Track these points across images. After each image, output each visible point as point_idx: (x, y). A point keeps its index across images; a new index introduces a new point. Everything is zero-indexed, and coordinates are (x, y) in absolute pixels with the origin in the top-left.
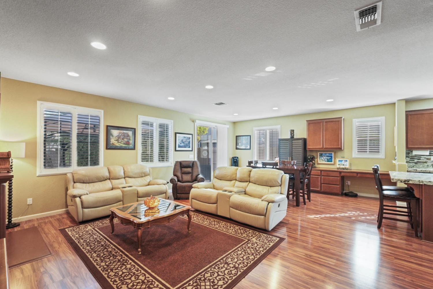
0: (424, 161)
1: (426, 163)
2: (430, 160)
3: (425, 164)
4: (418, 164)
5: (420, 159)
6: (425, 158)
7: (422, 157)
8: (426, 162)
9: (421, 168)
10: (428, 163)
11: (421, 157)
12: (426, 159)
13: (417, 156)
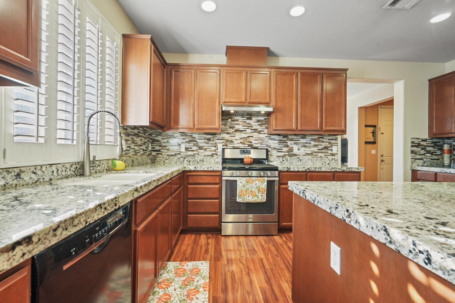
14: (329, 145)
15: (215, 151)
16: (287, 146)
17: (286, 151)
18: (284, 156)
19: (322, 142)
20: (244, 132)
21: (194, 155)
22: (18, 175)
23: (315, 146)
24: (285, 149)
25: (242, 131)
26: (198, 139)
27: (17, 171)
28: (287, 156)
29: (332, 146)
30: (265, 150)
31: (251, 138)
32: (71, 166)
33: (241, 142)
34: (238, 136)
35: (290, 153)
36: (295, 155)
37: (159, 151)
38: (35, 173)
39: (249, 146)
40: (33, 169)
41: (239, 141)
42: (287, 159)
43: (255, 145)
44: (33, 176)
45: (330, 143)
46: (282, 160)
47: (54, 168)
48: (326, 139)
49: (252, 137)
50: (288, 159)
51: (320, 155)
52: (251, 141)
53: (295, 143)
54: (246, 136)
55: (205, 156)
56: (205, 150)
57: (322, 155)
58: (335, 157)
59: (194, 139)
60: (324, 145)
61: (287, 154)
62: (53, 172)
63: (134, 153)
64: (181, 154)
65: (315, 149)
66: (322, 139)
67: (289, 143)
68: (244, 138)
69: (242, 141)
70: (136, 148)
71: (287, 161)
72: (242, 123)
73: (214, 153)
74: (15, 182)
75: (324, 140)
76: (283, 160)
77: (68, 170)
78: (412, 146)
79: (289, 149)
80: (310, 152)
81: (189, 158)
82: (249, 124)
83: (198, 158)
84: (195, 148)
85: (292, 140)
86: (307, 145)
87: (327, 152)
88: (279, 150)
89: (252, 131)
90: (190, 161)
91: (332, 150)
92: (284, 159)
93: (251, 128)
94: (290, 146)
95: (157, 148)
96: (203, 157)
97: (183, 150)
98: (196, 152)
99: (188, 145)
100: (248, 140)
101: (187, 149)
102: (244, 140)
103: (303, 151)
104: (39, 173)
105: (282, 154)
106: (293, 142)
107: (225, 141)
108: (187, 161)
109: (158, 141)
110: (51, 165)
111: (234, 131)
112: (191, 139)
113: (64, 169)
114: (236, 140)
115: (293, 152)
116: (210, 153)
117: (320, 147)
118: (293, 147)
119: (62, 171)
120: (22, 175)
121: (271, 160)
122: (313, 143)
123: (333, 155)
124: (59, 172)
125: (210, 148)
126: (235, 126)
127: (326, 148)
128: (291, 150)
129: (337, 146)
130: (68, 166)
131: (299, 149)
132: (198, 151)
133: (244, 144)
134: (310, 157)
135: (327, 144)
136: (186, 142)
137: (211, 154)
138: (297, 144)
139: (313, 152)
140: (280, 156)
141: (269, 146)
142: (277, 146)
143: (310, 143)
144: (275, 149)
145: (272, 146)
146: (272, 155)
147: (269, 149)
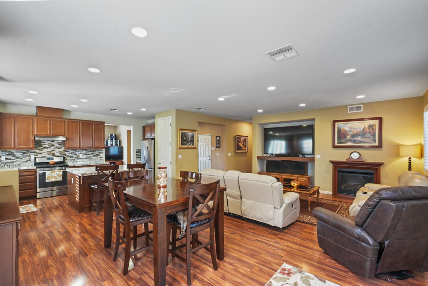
14: (99, 153)
15: (29, 159)
16: (76, 155)
18: (74, 159)
19: (95, 152)
20: (49, 148)
21: (13, 162)
23: (92, 154)
25: (48, 148)
26: (15, 153)
30: (63, 157)
31: (54, 151)
33: (47, 154)
34: (45, 151)
36: (81, 159)
39: (52, 155)
41: (46, 153)
42: (76, 160)
43: (56, 155)
45: (99, 152)
46: (73, 162)
48: (97, 151)
49: (55, 151)
51: (94, 158)
52: (54, 153)
53: (80, 153)
54: (51, 150)
55: (21, 162)
56: (22, 159)
57: (95, 158)
58: (102, 159)
59: (13, 153)
60: (96, 153)
61: (76, 158)
64: (2, 162)
65: (92, 156)
66: (95, 151)
67: (77, 153)
68: (49, 151)
69: (48, 153)
72: (48, 144)
73: (28, 160)
75: (96, 151)
76: (74, 162)
78: (136, 152)
80: (89, 157)
81: (9, 164)
82: (53, 144)
83: (16, 163)
84: (13, 158)
86: (87, 154)
87: (98, 157)
88: (71, 157)
89: (54, 148)
90: (9, 166)
91: (100, 156)
92: (74, 161)
93: (54, 146)
94: (78, 154)
96: (20, 163)
97: (4, 159)
98: (14, 160)
99: (7, 157)
100: (52, 152)
101: (6, 159)
102: (49, 153)
103: (85, 156)
105: (73, 159)
106: (79, 153)
107: (36, 153)
108: (7, 165)
111: (42, 148)
112: (10, 153)
114: (44, 152)
115: (79, 157)
117: (94, 154)
121: (66, 162)
122: (90, 153)
123: (101, 158)
125: (25, 158)
126: (43, 145)
127: (97, 155)
128: (78, 156)
129: (103, 153)
131: (83, 156)
132: (16, 159)
133: (49, 154)
134: (89, 159)
135: (98, 153)
136: (6, 155)
137: (26, 161)
138: (82, 153)
139: (90, 157)
140: (72, 160)
141: (66, 155)
142: (70, 155)
143: (89, 153)
144: (69, 156)
145: (67, 155)
146: (67, 159)
147: (65, 156)
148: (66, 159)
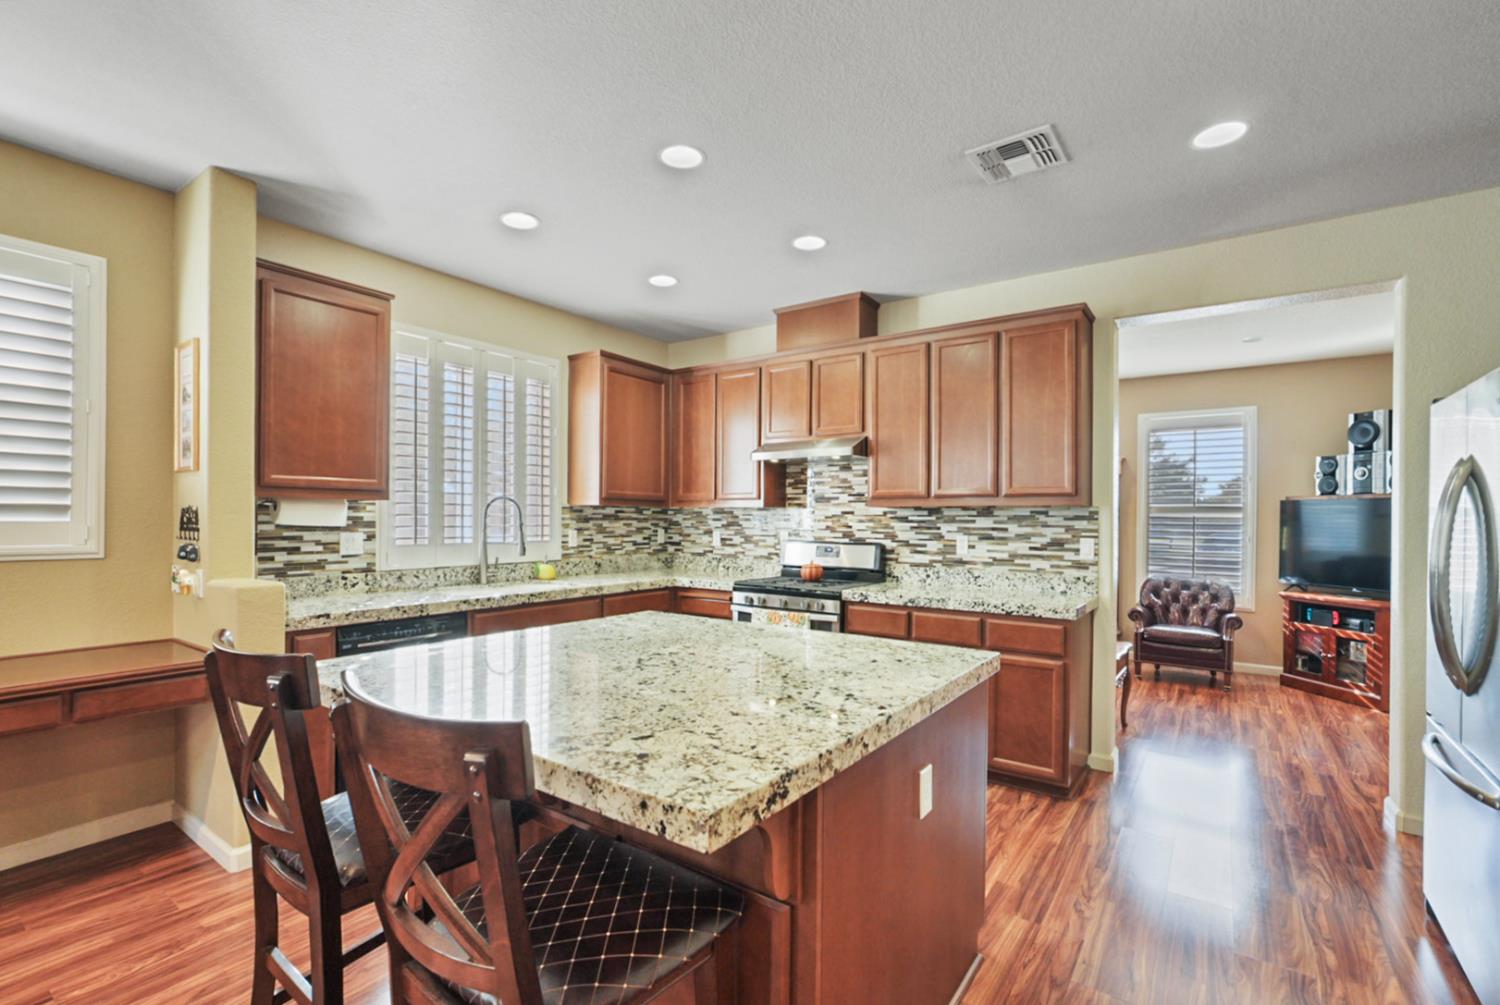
0: (314, 558)
1: (323, 568)
2: (337, 552)
3: (317, 573)
4: (291, 579)
5: (296, 550)
6: (318, 543)
7: (307, 536)
8: (319, 565)
9: (301, 596)
10: (328, 567)
11: (300, 539)
12: (320, 548)
13: (286, 534)
14: (1069, 536)
15: (774, 547)
16: (940, 537)
17: (935, 550)
18: (930, 565)
19: (1045, 525)
20: (833, 502)
21: (735, 556)
22: (400, 578)
23: (1025, 537)
24: (933, 546)
25: (829, 500)
26: (743, 520)
27: (398, 574)
28: (939, 565)
29: (1076, 538)
30: (878, 549)
31: (849, 516)
32: (465, 570)
33: (828, 528)
34: (821, 513)
35: (948, 556)
36: (961, 562)
37: (678, 544)
38: (417, 577)
39: (845, 535)
40: (415, 573)
41: (823, 525)
42: (938, 572)
43: (858, 535)
44: (415, 579)
45: (1068, 529)
46: (924, 576)
47: (440, 572)
48: (1056, 518)
49: (852, 513)
50: (942, 574)
51: (1036, 564)
52: (850, 524)
53: (960, 530)
54: (838, 511)
55: (756, 558)
56: (756, 544)
57: (1045, 565)
58: (1090, 574)
59: (736, 520)
60: (1050, 534)
61: (940, 558)
62: (439, 577)
63: (605, 550)
64: (715, 551)
65: (1022, 547)
66: (1042, 518)
67: (945, 528)
68: (834, 516)
69: (830, 524)
70: (611, 541)
71: (938, 578)
72: (829, 480)
73: (773, 550)
74: (397, 585)
75: (1050, 521)
76: (928, 576)
77: (459, 575)
79: (945, 546)
80: (1005, 556)
81: (727, 562)
82: (845, 481)
83: (744, 562)
84: (737, 540)
85: (952, 520)
86: (995, 534)
87: (1061, 558)
88: (916, 549)
89: (852, 498)
90: (728, 568)
91: (1077, 551)
92: (930, 573)
93: (848, 491)
94: (948, 536)
95: (677, 538)
96: (751, 559)
97: (716, 542)
98: (739, 549)
99: (726, 533)
100: (843, 521)
101: (723, 541)
102: (833, 522)
103: (983, 550)
104: (422, 577)
105: (925, 559)
106: (954, 527)
108: (724, 567)
109: (677, 524)
110: (436, 569)
112: (730, 520)
113: (454, 574)
115: (954, 553)
116: (765, 552)
117: (1038, 542)
118: (955, 541)
119: (451, 576)
120: (404, 578)
121: (896, 574)
122: (1014, 529)
124: (448, 577)
125: (764, 541)
127: (1057, 544)
128: (951, 547)
129: (1096, 537)
130: (460, 570)
131: (972, 547)
132: (744, 545)
133: (833, 530)
134: (1005, 569)
135: (1060, 533)
136: (723, 526)
137: (766, 554)
138: (966, 531)
139: (1013, 556)
140: (918, 565)
141: (893, 538)
142: (912, 537)
143: (1006, 530)
144: (907, 544)
145: (902, 536)
146: (900, 560)
147: (889, 544)
148: (896, 560)
